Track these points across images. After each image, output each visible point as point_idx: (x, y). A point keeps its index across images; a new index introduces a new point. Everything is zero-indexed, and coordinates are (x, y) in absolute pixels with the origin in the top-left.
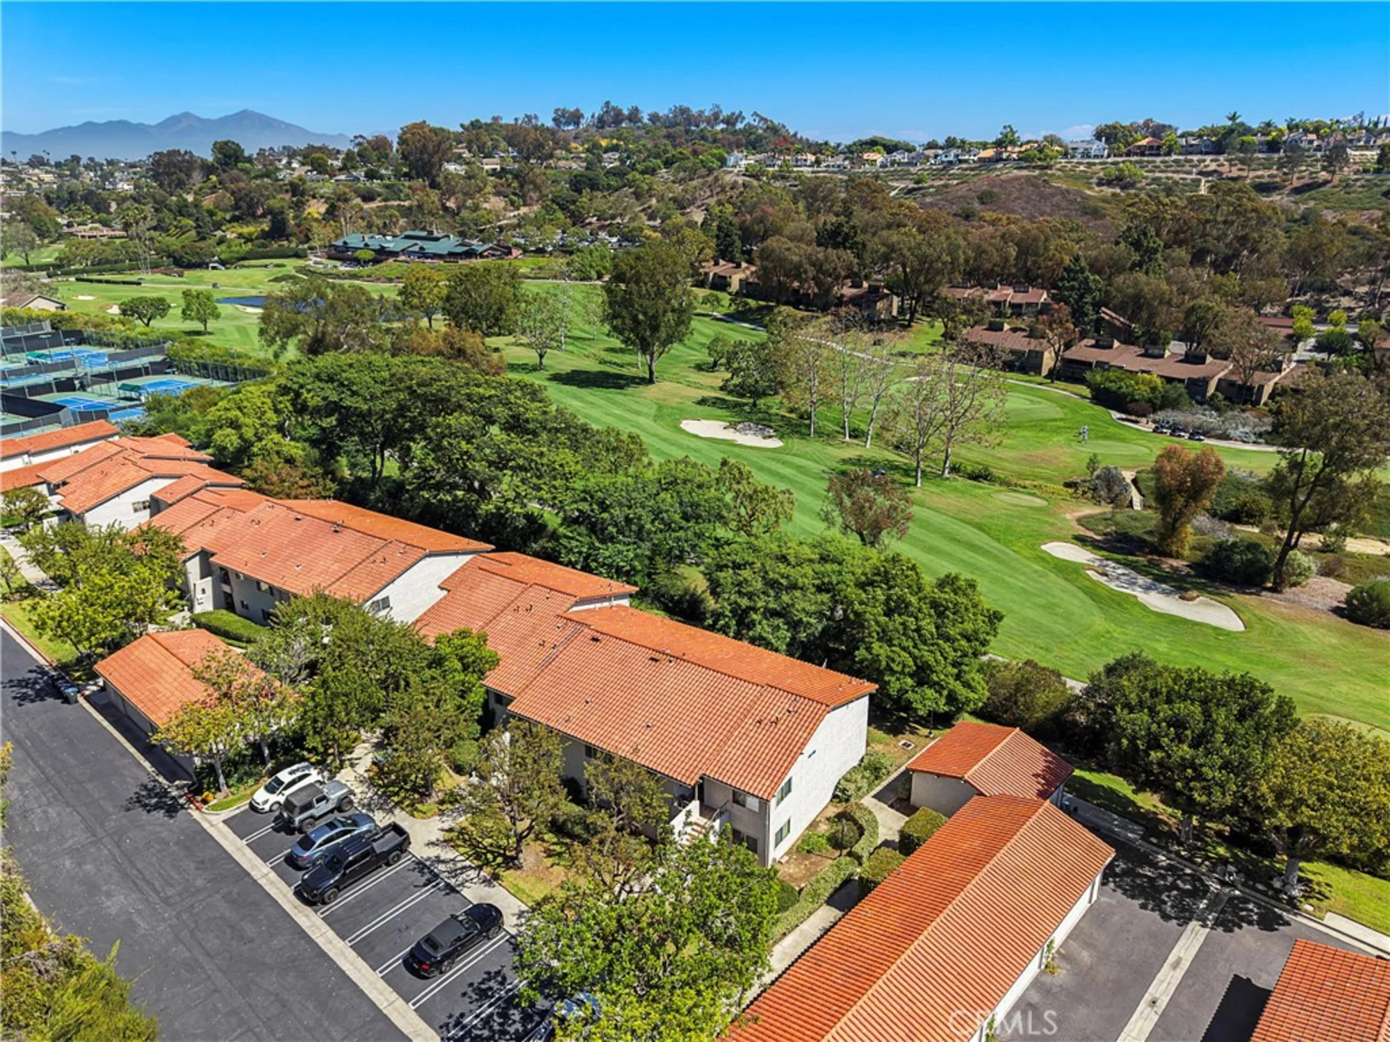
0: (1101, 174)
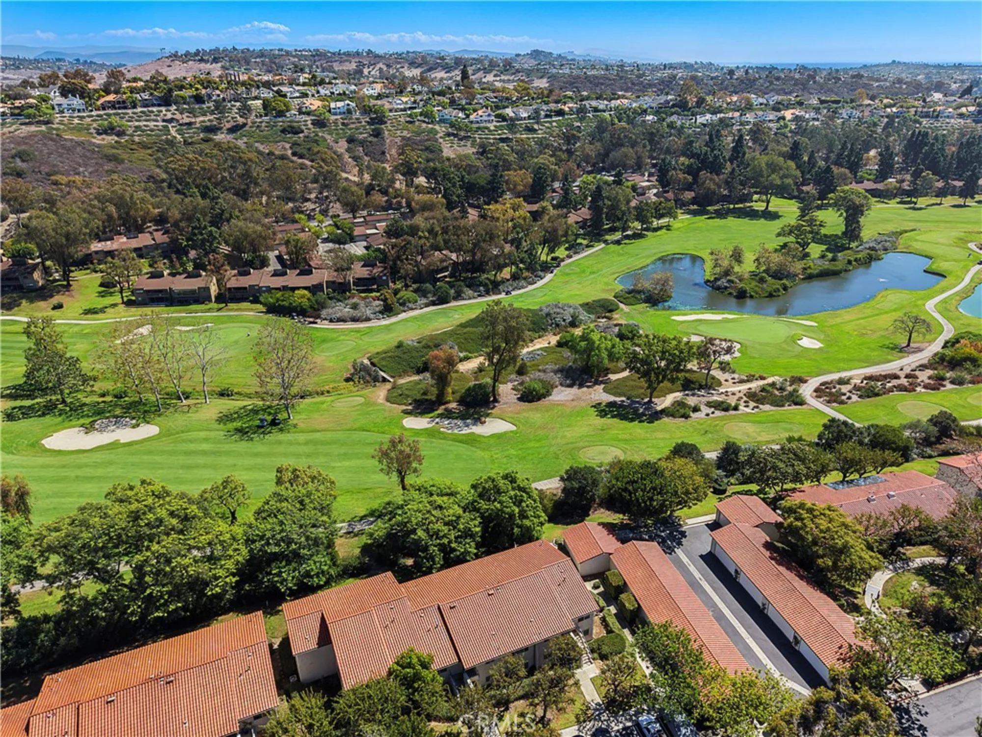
0: (95, 125)
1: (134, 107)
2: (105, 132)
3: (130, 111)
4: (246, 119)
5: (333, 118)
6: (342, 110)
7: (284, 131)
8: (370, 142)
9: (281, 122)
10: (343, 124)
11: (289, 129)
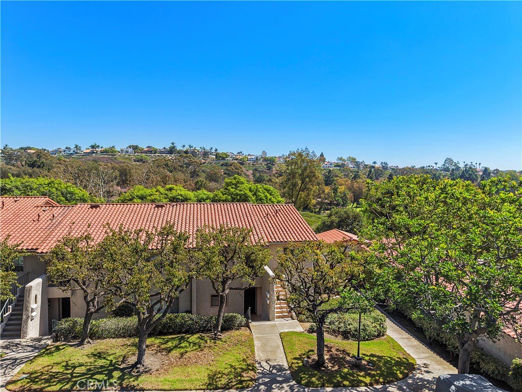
0: (134, 158)
1: (155, 153)
2: (138, 161)
3: (153, 155)
4: (206, 160)
5: (249, 162)
6: (254, 159)
7: (222, 165)
8: (265, 172)
9: (222, 162)
10: (253, 165)
11: (225, 164)
